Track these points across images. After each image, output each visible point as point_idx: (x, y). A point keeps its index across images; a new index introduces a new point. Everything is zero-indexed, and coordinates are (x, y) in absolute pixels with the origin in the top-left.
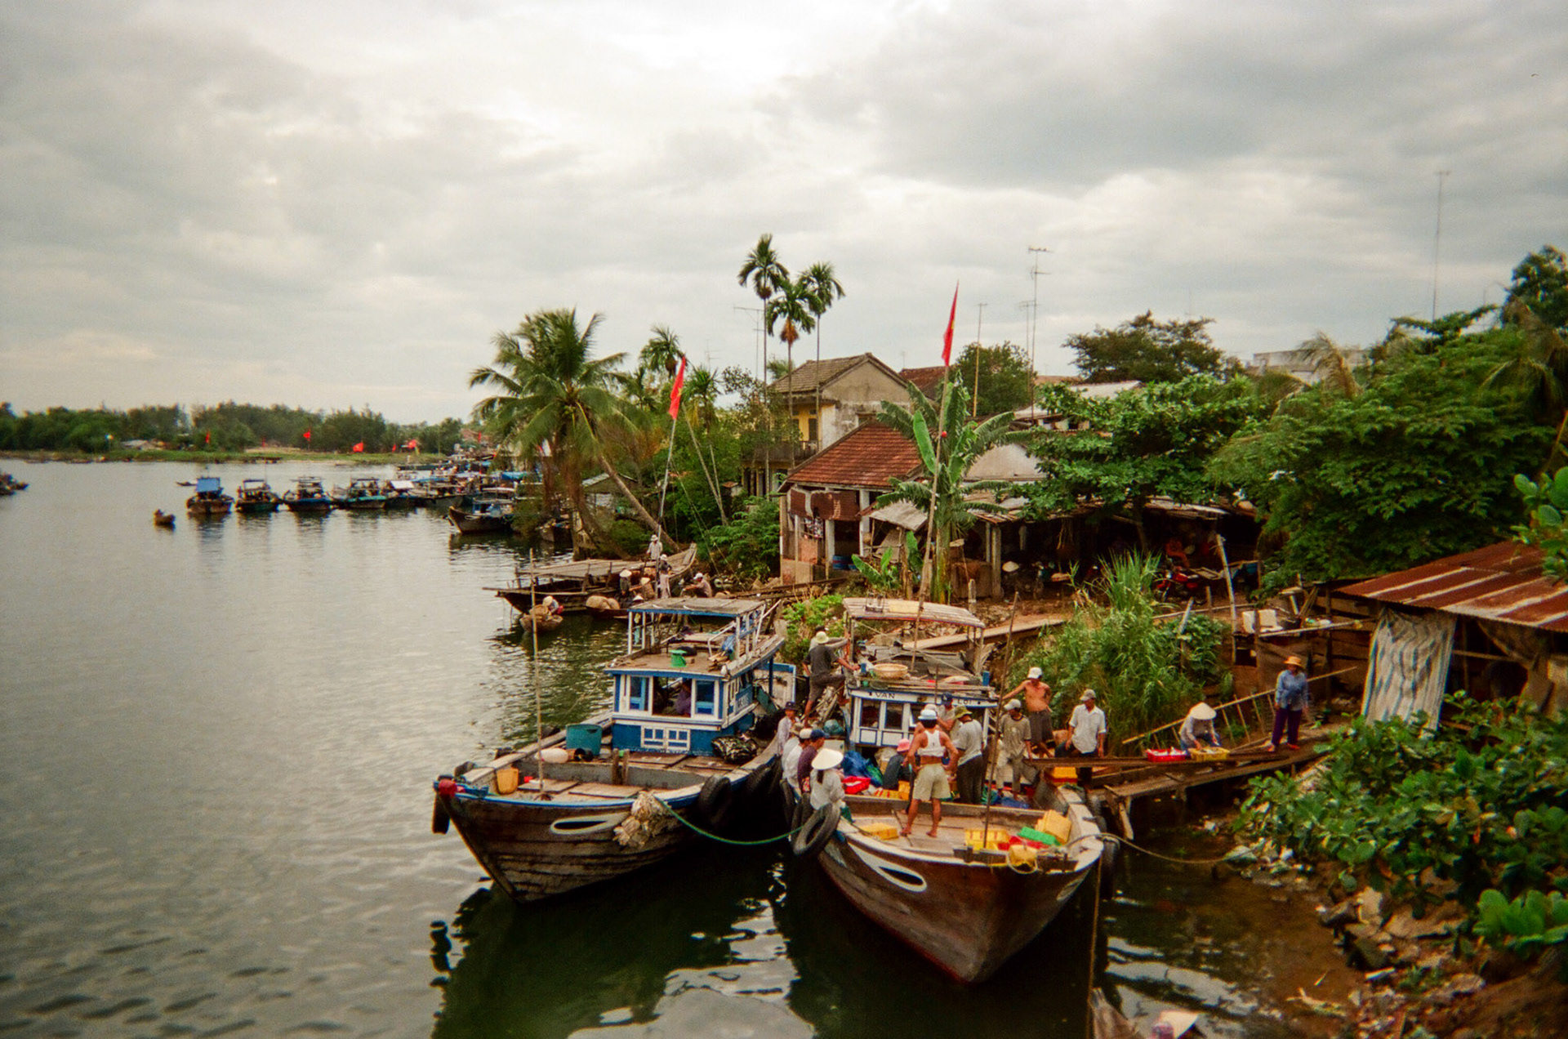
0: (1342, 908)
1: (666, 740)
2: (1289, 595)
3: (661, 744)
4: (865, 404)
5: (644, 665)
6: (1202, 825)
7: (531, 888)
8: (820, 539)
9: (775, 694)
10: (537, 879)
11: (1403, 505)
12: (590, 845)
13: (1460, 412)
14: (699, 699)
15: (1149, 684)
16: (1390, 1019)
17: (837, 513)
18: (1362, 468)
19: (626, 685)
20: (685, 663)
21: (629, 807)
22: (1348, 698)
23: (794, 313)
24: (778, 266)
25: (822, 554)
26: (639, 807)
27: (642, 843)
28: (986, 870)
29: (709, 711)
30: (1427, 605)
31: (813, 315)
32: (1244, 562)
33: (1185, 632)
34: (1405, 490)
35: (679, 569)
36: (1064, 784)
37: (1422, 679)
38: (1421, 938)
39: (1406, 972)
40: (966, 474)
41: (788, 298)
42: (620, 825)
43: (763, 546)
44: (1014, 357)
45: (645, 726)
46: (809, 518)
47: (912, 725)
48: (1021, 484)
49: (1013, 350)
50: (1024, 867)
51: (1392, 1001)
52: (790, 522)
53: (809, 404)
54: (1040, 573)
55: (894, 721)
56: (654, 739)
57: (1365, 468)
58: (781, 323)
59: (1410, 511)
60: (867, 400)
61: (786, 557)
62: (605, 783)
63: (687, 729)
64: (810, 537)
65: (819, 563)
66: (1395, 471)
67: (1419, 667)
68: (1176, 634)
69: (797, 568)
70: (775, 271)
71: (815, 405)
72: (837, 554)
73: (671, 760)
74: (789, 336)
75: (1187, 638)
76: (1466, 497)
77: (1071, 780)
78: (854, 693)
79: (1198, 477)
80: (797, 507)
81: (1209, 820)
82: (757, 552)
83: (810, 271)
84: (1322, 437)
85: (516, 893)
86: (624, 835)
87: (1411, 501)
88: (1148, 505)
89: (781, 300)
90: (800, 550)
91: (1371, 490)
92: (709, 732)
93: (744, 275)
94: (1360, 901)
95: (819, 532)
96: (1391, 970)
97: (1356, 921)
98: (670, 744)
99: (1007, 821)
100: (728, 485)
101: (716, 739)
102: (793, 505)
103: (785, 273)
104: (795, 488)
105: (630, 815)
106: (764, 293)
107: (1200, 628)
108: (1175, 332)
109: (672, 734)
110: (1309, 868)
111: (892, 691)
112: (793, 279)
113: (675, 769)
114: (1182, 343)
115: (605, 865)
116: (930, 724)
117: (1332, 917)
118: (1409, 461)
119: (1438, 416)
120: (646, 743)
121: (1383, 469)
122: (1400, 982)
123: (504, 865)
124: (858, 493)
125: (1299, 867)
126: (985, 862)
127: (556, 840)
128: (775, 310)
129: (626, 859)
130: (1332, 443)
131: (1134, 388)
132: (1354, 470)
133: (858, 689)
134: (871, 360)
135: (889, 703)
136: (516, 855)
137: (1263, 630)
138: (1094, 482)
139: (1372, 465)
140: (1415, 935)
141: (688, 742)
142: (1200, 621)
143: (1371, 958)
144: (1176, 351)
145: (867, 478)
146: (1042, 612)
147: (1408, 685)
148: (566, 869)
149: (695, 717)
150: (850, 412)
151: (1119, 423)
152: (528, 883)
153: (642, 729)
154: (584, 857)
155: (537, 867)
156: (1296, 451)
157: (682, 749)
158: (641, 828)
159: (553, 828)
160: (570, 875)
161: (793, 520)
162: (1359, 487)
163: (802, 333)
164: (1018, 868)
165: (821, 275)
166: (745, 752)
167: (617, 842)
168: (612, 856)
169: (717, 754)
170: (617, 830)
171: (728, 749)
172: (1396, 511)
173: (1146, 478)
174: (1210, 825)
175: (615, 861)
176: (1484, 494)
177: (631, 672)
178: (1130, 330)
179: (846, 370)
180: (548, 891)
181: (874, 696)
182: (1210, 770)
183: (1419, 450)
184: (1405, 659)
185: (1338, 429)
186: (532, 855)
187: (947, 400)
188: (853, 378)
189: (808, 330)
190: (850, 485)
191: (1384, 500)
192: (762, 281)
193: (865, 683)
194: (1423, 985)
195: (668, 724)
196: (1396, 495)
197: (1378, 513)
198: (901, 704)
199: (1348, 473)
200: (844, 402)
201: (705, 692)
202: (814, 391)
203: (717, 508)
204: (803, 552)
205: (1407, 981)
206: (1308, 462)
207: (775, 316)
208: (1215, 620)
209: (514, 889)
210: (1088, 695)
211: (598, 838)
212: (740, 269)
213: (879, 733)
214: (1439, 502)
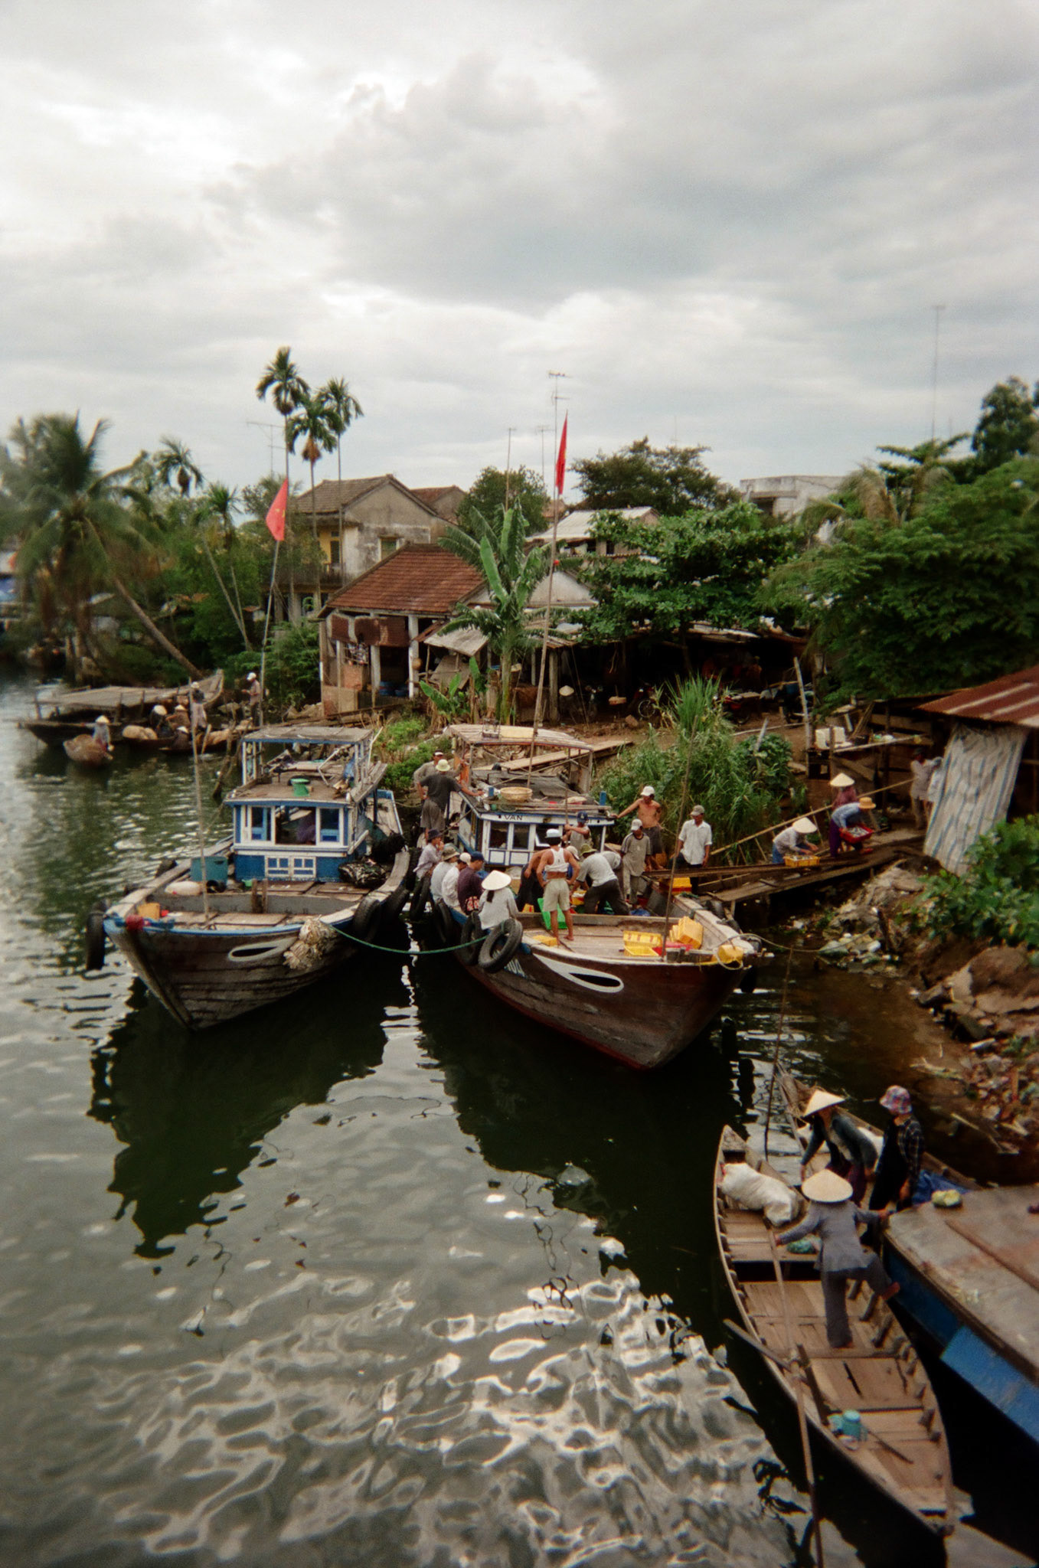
0: (936, 991)
1: (292, 868)
2: (842, 714)
3: (286, 872)
4: (387, 527)
5: (264, 795)
6: (792, 924)
7: (206, 1016)
8: (365, 665)
9: (379, 820)
10: (211, 1006)
11: (958, 627)
12: (261, 970)
13: (1007, 539)
14: (323, 827)
15: (737, 799)
16: (1004, 1079)
17: (384, 638)
18: (919, 592)
19: (246, 818)
20: (307, 792)
21: (297, 932)
22: (898, 807)
23: (316, 432)
24: (299, 381)
25: (368, 680)
26: (307, 931)
27: (309, 965)
28: (696, 968)
29: (334, 839)
30: (1006, 719)
31: (333, 434)
32: (784, 683)
33: (760, 750)
34: (958, 614)
35: (209, 697)
36: (680, 894)
37: (986, 784)
38: (1011, 1013)
39: (1006, 1041)
40: (528, 600)
41: (309, 414)
42: (288, 949)
43: (297, 672)
44: (528, 480)
45: (268, 855)
46: (353, 644)
47: (538, 844)
48: (577, 609)
49: (528, 475)
50: (735, 964)
51: (1000, 1065)
52: (330, 648)
53: (332, 526)
54: (592, 697)
55: (521, 842)
56: (278, 868)
57: (922, 592)
58: (302, 441)
59: (964, 632)
60: (389, 522)
61: (327, 683)
62: (244, 912)
63: (312, 856)
64: (355, 663)
65: (365, 689)
66: (948, 595)
67: (985, 774)
68: (752, 752)
69: (341, 694)
70: (295, 385)
71: (337, 527)
72: (383, 679)
73: (304, 888)
74: (311, 455)
75: (763, 755)
76: (1012, 618)
77: (687, 889)
78: (484, 817)
79: (745, 603)
80: (340, 632)
81: (797, 919)
82: (289, 679)
83: (328, 389)
84: (881, 563)
85: (192, 1021)
86: (294, 959)
87: (965, 623)
88: (691, 630)
89: (302, 417)
90: (342, 676)
91: (929, 614)
92: (335, 858)
93: (263, 388)
94: (950, 984)
95: (364, 658)
96: (992, 1040)
97: (949, 1001)
98: (297, 872)
99: (640, 927)
100: (250, 609)
101: (345, 864)
102: (334, 631)
103: (305, 388)
104: (336, 613)
105: (298, 940)
106: (285, 409)
107: (774, 746)
108: (672, 459)
109: (298, 862)
110: (897, 958)
111: (520, 813)
112: (313, 395)
113: (309, 895)
114: (678, 469)
115: (271, 989)
116: (554, 842)
117: (929, 999)
118: (960, 586)
119: (986, 542)
120: (270, 872)
121: (938, 593)
122: (1004, 1050)
123: (184, 995)
124: (406, 619)
125: (887, 957)
126: (694, 961)
127: (232, 967)
128: (297, 427)
129: (288, 983)
130: (891, 568)
131: (646, 515)
132: (912, 595)
133: (488, 813)
134: (392, 481)
135: (517, 826)
136: (194, 984)
137: (836, 746)
138: (651, 608)
139: (929, 589)
140: (1005, 1010)
141: (314, 869)
142: (773, 739)
143: (973, 1030)
144: (673, 477)
145: (416, 604)
146: (601, 734)
147: (972, 791)
148: (239, 995)
149: (320, 845)
150: (372, 535)
151: (671, 551)
152: (204, 1011)
153: (266, 859)
154: (255, 982)
155: (213, 995)
156: (857, 577)
157: (308, 876)
158: (309, 951)
159: (230, 957)
160: (241, 1001)
161: (334, 646)
162: (919, 611)
163: (324, 453)
164: (728, 965)
165: (336, 391)
166: (374, 876)
167: (287, 966)
168: (278, 980)
169: (345, 879)
170: (286, 954)
171: (358, 874)
172: (953, 634)
173: (697, 604)
174: (798, 925)
175: (280, 984)
176: (1029, 615)
177: (250, 803)
178: (629, 455)
179: (368, 491)
180: (219, 1018)
181: (503, 819)
182: (797, 875)
183: (970, 575)
184: (973, 767)
185: (898, 555)
186: (210, 983)
187: (507, 525)
188: (376, 500)
189: (330, 450)
190: (399, 610)
191: (939, 623)
192: (283, 396)
193: (494, 806)
194: (1025, 1050)
195: (293, 853)
196: (952, 618)
197: (936, 636)
198: (527, 826)
199: (907, 597)
200: (366, 525)
201: (330, 819)
202: (336, 512)
203: (240, 633)
204: (346, 678)
205: (1008, 1049)
206: (869, 585)
207: (296, 434)
208: (787, 739)
209: (191, 1017)
210: (698, 810)
211: (268, 963)
212: (257, 382)
213: (508, 853)
214: (989, 624)
